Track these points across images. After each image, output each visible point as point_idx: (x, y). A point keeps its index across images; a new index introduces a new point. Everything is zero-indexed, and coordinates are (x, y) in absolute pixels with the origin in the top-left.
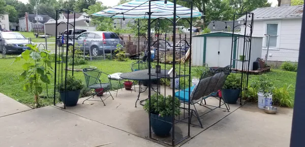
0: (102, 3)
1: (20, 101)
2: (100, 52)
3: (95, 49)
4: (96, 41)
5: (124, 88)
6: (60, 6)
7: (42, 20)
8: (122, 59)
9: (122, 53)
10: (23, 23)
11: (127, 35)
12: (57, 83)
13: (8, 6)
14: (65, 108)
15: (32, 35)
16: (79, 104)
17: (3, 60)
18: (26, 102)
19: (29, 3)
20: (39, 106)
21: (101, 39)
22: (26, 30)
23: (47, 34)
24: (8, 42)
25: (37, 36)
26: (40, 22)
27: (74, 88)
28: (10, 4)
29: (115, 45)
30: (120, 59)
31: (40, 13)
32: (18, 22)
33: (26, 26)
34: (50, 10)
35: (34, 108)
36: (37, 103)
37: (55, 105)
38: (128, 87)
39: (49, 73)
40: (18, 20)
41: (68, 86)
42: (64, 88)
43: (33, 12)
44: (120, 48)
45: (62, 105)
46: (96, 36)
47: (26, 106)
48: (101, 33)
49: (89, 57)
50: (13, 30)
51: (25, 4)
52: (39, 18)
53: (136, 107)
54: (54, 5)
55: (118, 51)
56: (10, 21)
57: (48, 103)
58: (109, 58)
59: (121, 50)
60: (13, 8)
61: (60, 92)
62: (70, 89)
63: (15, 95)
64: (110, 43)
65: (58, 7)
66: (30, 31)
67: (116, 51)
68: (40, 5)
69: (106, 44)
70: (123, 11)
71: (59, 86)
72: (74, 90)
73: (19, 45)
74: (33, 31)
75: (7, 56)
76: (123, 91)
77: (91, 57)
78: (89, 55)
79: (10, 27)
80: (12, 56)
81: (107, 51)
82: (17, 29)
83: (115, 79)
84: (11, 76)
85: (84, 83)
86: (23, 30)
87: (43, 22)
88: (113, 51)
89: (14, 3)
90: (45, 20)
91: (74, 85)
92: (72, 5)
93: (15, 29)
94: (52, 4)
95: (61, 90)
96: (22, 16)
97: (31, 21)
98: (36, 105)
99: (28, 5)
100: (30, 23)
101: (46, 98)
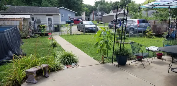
0: (134, 2)
1: (94, 58)
2: (135, 32)
3: (132, 30)
4: (133, 25)
5: (156, 57)
6: (110, 6)
7: (101, 14)
8: (150, 37)
9: (150, 33)
10: (91, 16)
11: (153, 21)
12: (115, 50)
13: (85, 8)
14: (119, 66)
15: (96, 23)
16: (127, 65)
17: (84, 35)
18: (97, 59)
19: (95, 6)
20: (103, 63)
21: (136, 24)
22: (93, 20)
23: (103, 22)
24: (86, 26)
25: (98, 23)
26: (100, 15)
27: (125, 54)
28: (86, 7)
29: (146, 27)
30: (149, 36)
31: (100, 11)
32: (89, 16)
33: (93, 18)
34: (105, 8)
35: (101, 64)
36: (103, 61)
37: (112, 63)
38: (160, 56)
39: (110, 44)
40: (89, 15)
41: (121, 53)
42: (119, 53)
43: (97, 10)
44: (149, 30)
45: (117, 63)
46: (133, 22)
47: (97, 62)
48: (136, 20)
49: (128, 35)
50: (87, 20)
51: (93, 6)
52: (99, 13)
53: (169, 72)
54: (107, 5)
55: (148, 31)
56: (86, 16)
57: (108, 61)
58: (141, 36)
59: (150, 31)
60: (87, 9)
61: (116, 56)
62: (122, 55)
63: (91, 54)
64: (142, 26)
65: (109, 6)
66: (94, 20)
67: (146, 31)
68: (100, 6)
69: (140, 26)
70: (169, 2)
71: (116, 52)
72: (125, 55)
73: (91, 28)
74: (96, 20)
75: (86, 33)
76: (156, 59)
77: (129, 35)
78: (128, 34)
79: (86, 18)
80: (87, 34)
81: (140, 32)
82: (89, 20)
83: (151, 51)
84: (88, 44)
85: (131, 52)
86: (91, 20)
87: (101, 15)
88: (144, 31)
89: (88, 6)
90: (102, 14)
91: (125, 52)
92: (117, 4)
93: (88, 19)
94: (106, 5)
95: (117, 55)
96: (91, 13)
97: (95, 15)
98: (102, 61)
99: (94, 6)
100: (95, 16)
101: (107, 58)
